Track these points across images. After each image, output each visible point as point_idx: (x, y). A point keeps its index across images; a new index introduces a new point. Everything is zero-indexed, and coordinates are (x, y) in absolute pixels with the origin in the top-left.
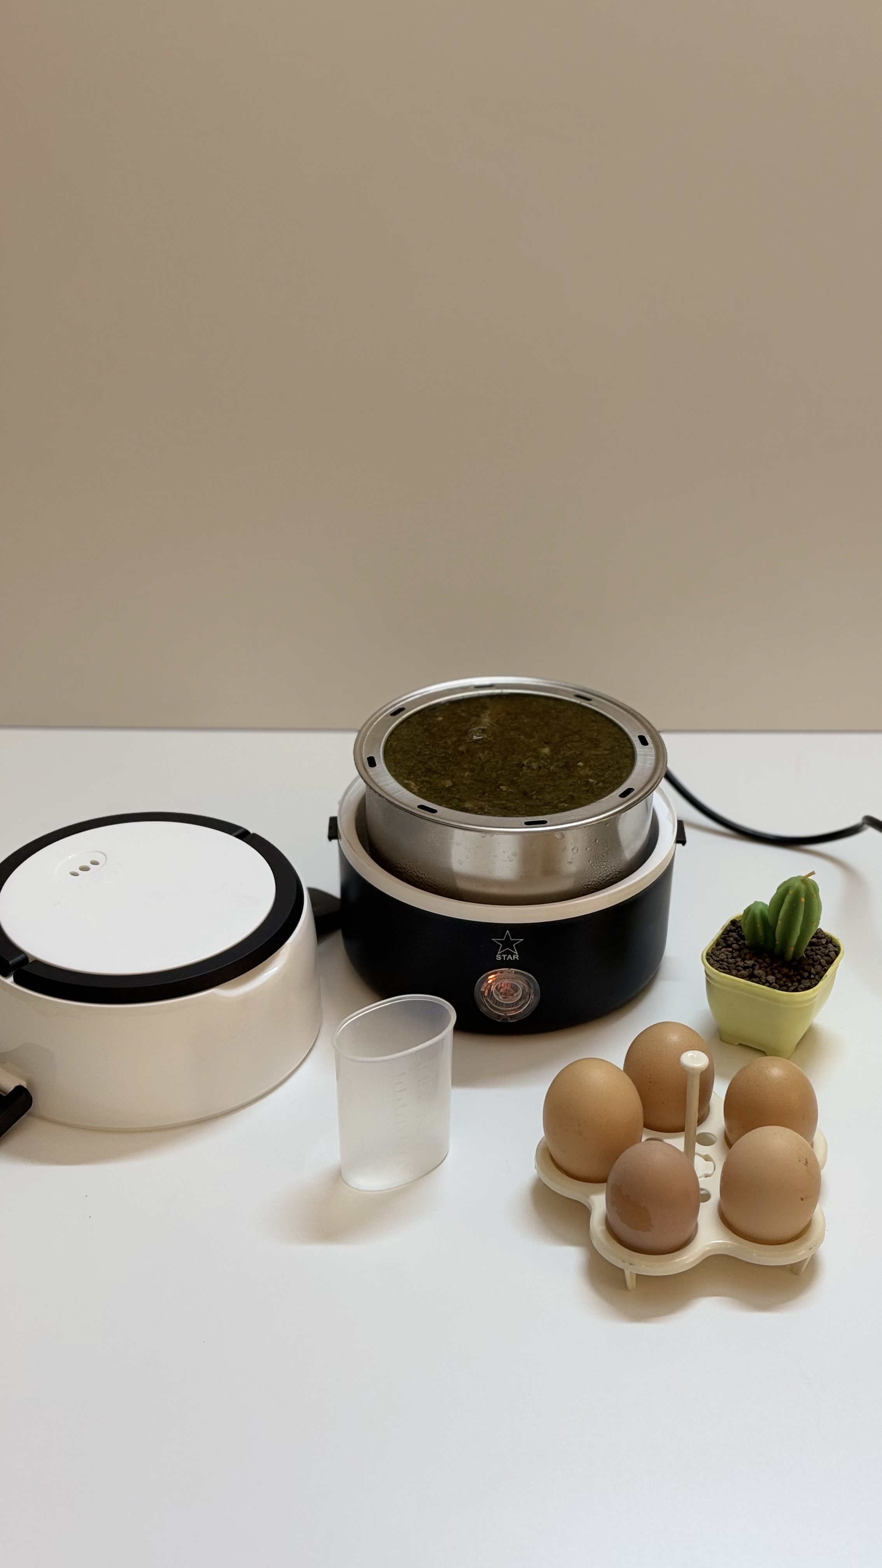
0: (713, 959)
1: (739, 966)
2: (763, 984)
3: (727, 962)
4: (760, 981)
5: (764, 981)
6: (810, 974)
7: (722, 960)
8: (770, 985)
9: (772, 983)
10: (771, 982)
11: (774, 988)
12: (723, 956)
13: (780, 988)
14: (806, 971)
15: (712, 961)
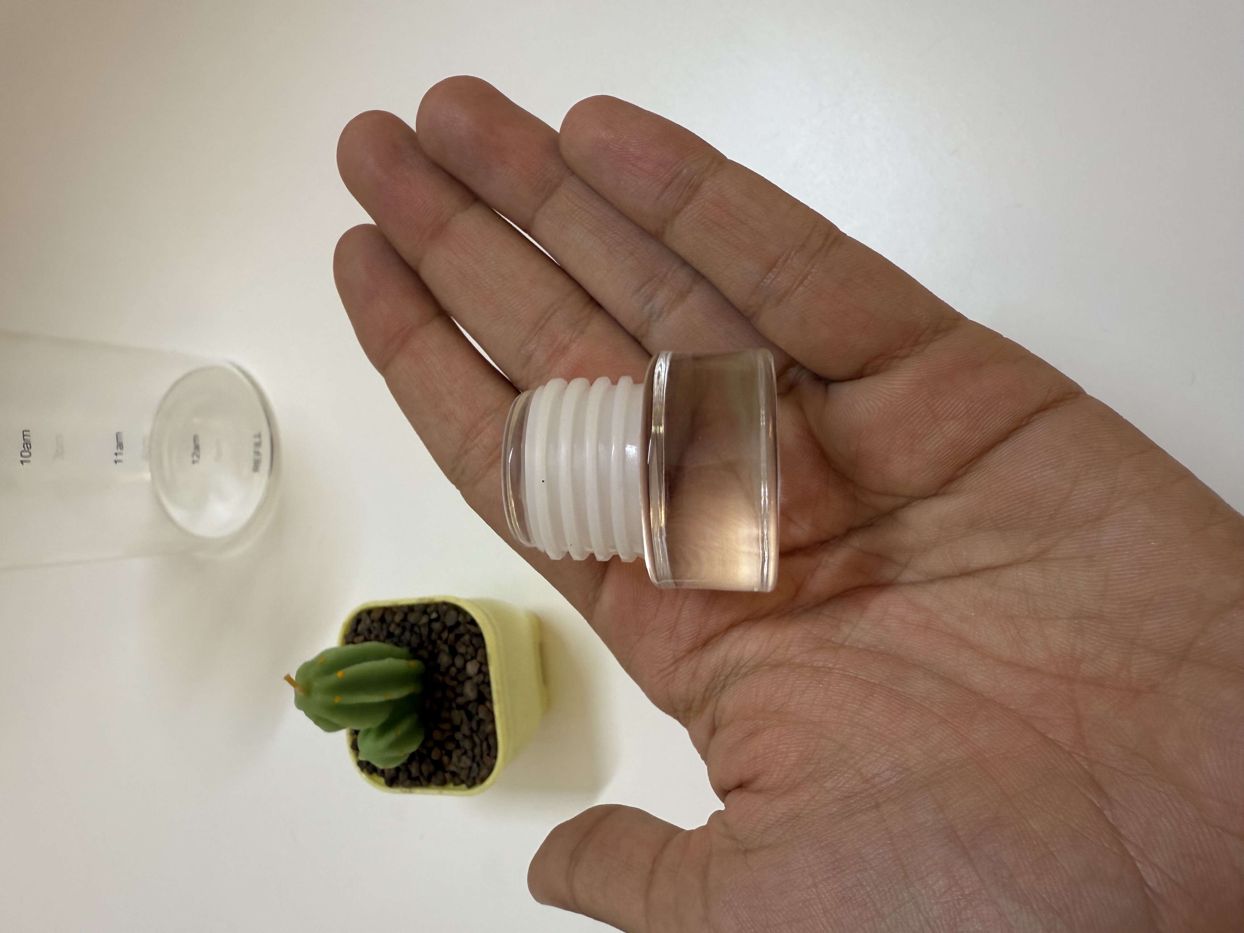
0: (478, 774)
1: (471, 729)
2: (486, 674)
3: (473, 750)
4: (483, 682)
5: (481, 677)
6: (431, 621)
7: (473, 759)
8: (484, 664)
9: (479, 662)
10: (478, 666)
11: (485, 656)
12: (466, 762)
13: (480, 648)
14: (431, 630)
15: (484, 772)
